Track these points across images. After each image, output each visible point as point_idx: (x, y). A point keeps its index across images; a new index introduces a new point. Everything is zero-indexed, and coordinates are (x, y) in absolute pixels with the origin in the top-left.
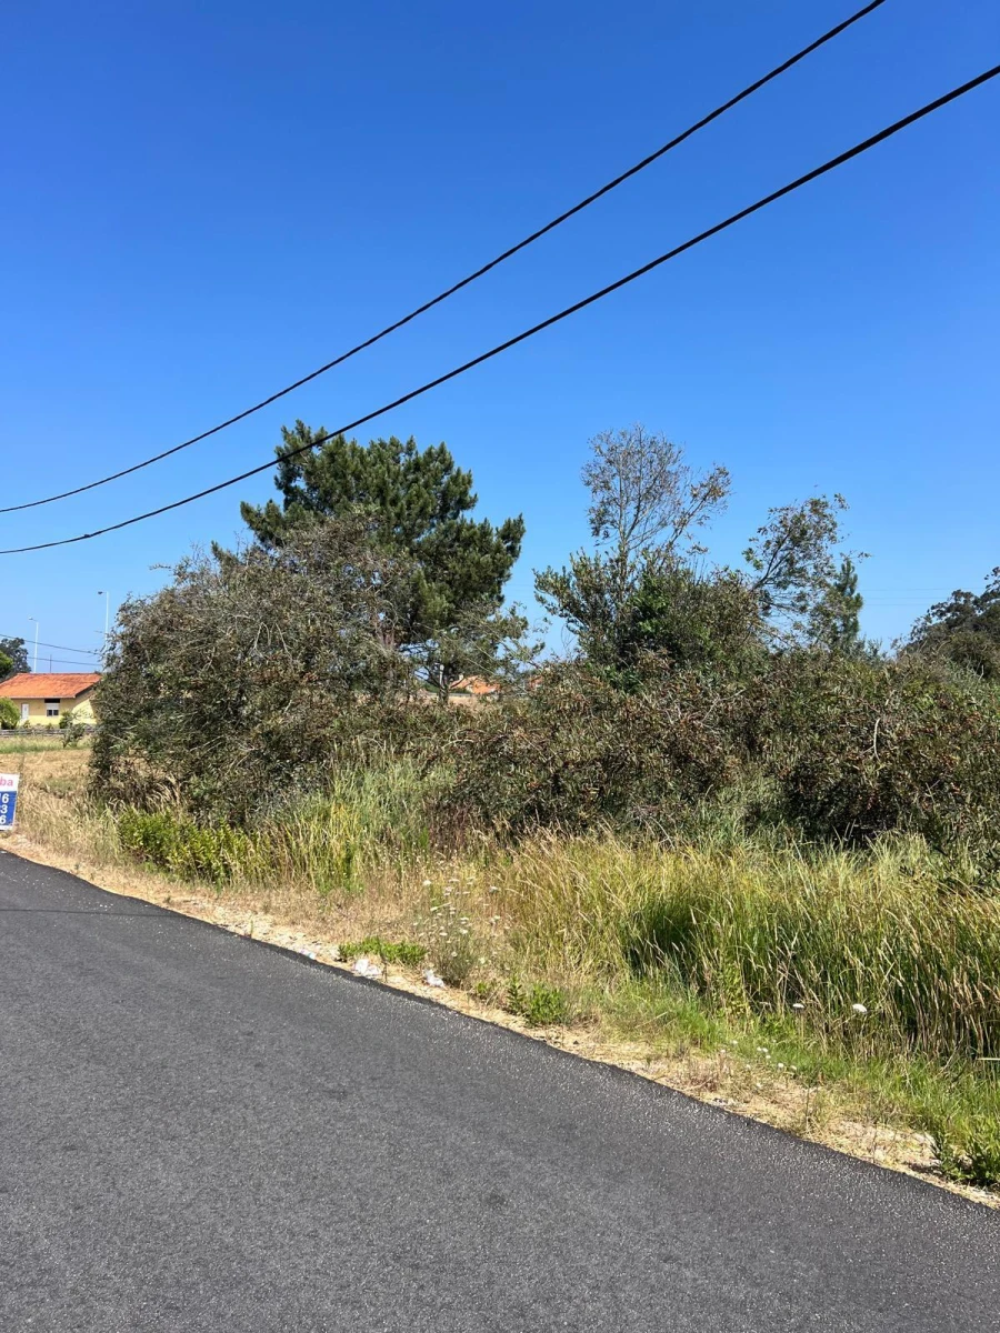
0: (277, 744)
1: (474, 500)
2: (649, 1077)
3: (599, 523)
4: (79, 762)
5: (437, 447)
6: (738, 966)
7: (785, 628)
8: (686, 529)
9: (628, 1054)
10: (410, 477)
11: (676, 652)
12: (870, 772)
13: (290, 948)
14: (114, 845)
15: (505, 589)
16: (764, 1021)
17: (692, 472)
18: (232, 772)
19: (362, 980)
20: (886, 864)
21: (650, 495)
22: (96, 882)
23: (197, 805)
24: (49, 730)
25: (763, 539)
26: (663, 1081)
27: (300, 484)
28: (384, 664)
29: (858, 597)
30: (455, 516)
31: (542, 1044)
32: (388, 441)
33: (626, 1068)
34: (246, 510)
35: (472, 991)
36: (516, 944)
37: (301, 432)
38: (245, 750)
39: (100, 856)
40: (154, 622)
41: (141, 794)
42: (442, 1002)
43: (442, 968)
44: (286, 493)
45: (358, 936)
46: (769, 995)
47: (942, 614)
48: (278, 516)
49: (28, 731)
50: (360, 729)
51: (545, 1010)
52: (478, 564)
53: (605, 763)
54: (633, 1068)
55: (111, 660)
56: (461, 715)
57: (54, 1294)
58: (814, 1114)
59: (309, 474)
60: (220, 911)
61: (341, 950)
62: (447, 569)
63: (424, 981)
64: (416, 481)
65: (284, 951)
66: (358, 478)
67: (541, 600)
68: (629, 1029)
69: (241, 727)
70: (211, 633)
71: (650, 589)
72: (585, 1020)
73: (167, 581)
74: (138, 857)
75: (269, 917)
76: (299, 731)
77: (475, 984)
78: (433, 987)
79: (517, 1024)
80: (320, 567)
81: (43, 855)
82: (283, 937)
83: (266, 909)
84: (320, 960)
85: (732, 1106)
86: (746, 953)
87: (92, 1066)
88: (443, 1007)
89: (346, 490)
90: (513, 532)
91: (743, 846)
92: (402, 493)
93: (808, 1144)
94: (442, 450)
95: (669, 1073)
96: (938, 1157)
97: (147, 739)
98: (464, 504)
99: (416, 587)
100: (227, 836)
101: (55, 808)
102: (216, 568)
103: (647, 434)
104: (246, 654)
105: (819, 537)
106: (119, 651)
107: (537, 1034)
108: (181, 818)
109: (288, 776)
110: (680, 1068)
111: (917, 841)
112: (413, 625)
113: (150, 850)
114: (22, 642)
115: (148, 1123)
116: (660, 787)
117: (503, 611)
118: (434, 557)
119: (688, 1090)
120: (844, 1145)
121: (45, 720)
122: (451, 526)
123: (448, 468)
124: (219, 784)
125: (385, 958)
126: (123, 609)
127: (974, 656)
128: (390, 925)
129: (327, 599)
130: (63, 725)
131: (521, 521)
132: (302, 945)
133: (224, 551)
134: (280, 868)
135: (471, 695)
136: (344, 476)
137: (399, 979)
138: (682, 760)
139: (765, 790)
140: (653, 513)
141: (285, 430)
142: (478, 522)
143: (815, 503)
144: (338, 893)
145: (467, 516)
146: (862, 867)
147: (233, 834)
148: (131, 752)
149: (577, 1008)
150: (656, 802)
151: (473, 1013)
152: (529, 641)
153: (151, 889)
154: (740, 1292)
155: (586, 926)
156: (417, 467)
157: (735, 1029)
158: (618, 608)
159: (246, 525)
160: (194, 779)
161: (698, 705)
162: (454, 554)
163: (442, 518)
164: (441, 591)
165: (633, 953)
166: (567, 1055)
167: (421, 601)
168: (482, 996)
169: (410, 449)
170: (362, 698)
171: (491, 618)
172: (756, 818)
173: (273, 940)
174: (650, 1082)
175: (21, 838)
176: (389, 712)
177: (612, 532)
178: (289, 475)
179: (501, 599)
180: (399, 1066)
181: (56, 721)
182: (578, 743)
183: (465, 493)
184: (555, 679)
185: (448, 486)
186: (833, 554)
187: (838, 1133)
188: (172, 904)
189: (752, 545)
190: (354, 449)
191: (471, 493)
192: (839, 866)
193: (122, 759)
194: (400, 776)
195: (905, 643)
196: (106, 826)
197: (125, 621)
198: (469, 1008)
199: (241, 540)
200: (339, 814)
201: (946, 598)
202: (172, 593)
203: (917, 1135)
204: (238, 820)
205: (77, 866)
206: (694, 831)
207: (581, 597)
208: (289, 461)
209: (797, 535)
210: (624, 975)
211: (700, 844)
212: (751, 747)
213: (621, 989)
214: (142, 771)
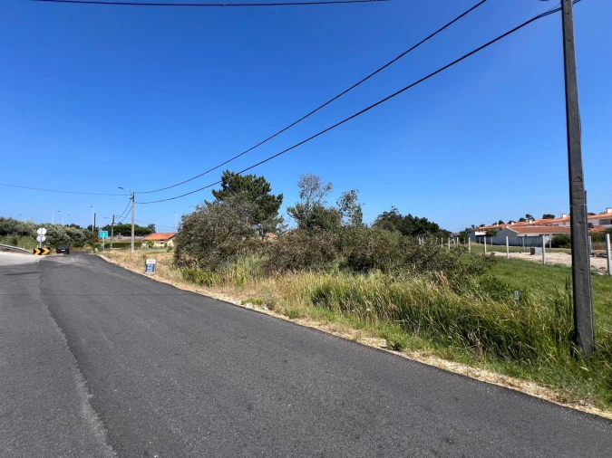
0: (223, 250)
1: (271, 190)
3: (302, 195)
4: (171, 256)
5: (262, 177)
7: (346, 220)
8: (323, 197)
9: (314, 324)
10: (255, 184)
11: (322, 227)
12: (368, 255)
13: (229, 302)
14: (181, 277)
15: (279, 211)
16: (345, 315)
17: (323, 184)
18: (211, 257)
19: (248, 309)
20: (372, 276)
21: (314, 189)
22: (177, 287)
23: (203, 266)
24: (162, 248)
25: (340, 200)
26: (323, 330)
27: (227, 185)
28: (249, 230)
29: (362, 213)
30: (266, 193)
31: (294, 323)
32: (249, 176)
33: (314, 328)
34: (214, 192)
35: (275, 311)
36: (285, 298)
37: (228, 173)
38: (215, 252)
39: (177, 280)
40: (191, 220)
43: (268, 306)
44: (224, 188)
45: (246, 299)
46: (346, 309)
47: (381, 217)
48: (222, 193)
49: (156, 248)
50: (244, 247)
51: (294, 315)
52: (272, 205)
53: (306, 254)
54: (316, 328)
55: (179, 230)
56: (268, 243)
57: (175, 392)
58: (359, 336)
59: (230, 183)
60: (210, 293)
61: (242, 302)
62: (264, 206)
63: (263, 309)
66: (242, 184)
67: (288, 214)
68: (314, 318)
69: (214, 246)
70: (206, 223)
71: (315, 210)
72: (303, 317)
73: (194, 210)
74: (188, 279)
75: (223, 294)
76: (229, 247)
77: (276, 309)
78: (266, 310)
79: (287, 318)
80: (233, 206)
81: (162, 280)
82: (226, 299)
83: (222, 292)
84: (237, 305)
85: (340, 335)
88: (269, 315)
89: (239, 187)
90: (280, 197)
91: (339, 273)
92: (253, 188)
93: (358, 343)
95: (325, 328)
96: (387, 345)
97: (189, 250)
98: (268, 190)
99: (257, 211)
100: (211, 274)
101: (164, 268)
102: (206, 206)
103: (313, 174)
105: (353, 199)
106: (181, 228)
107: (292, 320)
108: (199, 269)
109: (226, 259)
110: (327, 327)
111: (379, 271)
112: (256, 220)
113: (190, 278)
114: (154, 225)
116: (319, 260)
117: (278, 217)
118: (261, 203)
119: (329, 332)
120: (366, 343)
121: (160, 245)
122: (265, 196)
123: (265, 182)
124: (208, 261)
125: (253, 303)
126: (182, 217)
127: (388, 227)
128: (254, 295)
129: (235, 214)
130: (165, 246)
131: (282, 195)
132: (231, 301)
133: (208, 202)
134: (225, 282)
135: (271, 237)
136: (239, 184)
137: (257, 308)
138: (324, 253)
139: (343, 259)
140: (315, 193)
141: (224, 173)
142: (272, 195)
143: (352, 191)
144: (240, 288)
145: (269, 193)
146: (366, 277)
148: (185, 253)
149: (301, 314)
150: (318, 263)
151: (276, 316)
152: (284, 224)
153: (192, 288)
154: (345, 379)
156: (257, 181)
157: (339, 317)
158: (307, 216)
159: (214, 195)
160: (202, 260)
161: (328, 240)
162: (266, 203)
163: (263, 194)
164: (263, 212)
165: (313, 300)
166: (300, 325)
167: (258, 214)
168: (278, 312)
169: (255, 177)
170: (244, 239)
171: (275, 218)
172: (342, 267)
173: (224, 300)
174: (320, 331)
175: (156, 276)
176: (251, 242)
177: (305, 198)
178: (225, 183)
179: (278, 214)
180: (259, 330)
182: (299, 251)
183: (268, 188)
184: (292, 233)
185: (264, 186)
186: (356, 203)
187: (364, 340)
188: (198, 292)
189: (338, 201)
190: (241, 178)
191: (270, 188)
192: (361, 278)
193: (182, 255)
194: (255, 259)
195: (373, 224)
196: (178, 273)
197: (183, 220)
199: (212, 199)
200: (239, 268)
201: (382, 213)
202: (195, 213)
203: (382, 340)
204: (213, 270)
205: (172, 283)
206: (328, 270)
207: (298, 213)
208: (224, 180)
209: (348, 199)
210: (312, 305)
211: (329, 273)
212: (340, 249)
213: (311, 309)
214: (188, 258)
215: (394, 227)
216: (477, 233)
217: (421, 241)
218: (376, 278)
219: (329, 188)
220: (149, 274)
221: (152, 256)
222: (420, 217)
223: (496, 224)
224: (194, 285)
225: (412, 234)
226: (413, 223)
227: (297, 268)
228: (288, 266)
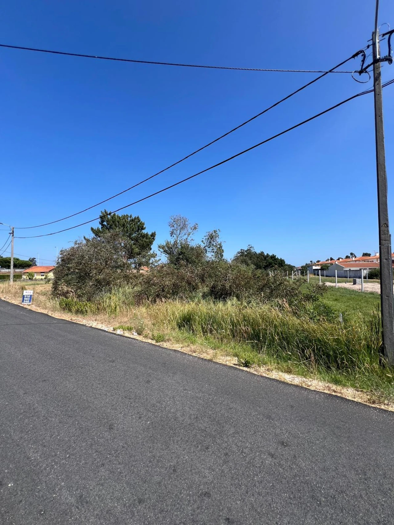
0: (99, 282)
1: (145, 228)
2: (182, 351)
3: (172, 234)
4: (49, 287)
5: (137, 216)
6: (200, 326)
7: (210, 256)
8: (190, 236)
9: (177, 347)
10: (131, 223)
11: (188, 261)
12: (227, 286)
13: (101, 329)
14: (58, 306)
15: (152, 247)
16: (205, 337)
17: (190, 224)
18: (88, 289)
19: (118, 335)
20: (229, 303)
21: (182, 228)
22: (53, 316)
23: (79, 296)
24: (42, 279)
25: (205, 238)
26: (185, 352)
27: (105, 223)
28: (124, 264)
29: (223, 250)
30: (141, 231)
31: (159, 346)
32: (126, 215)
33: (177, 350)
34: (92, 229)
35: (144, 336)
36: (154, 324)
37: (105, 212)
38: (91, 284)
39: (54, 309)
40: (69, 254)
41: (65, 294)
42: (137, 339)
43: (137, 331)
44: (102, 225)
45: (118, 325)
46: (207, 332)
47: (239, 254)
48: (99, 231)
49: (36, 280)
50: (118, 279)
51: (160, 339)
52: (145, 242)
53: (174, 285)
54: (179, 350)
55: (58, 263)
56: (142, 275)
58: (215, 356)
59: (107, 221)
60: (84, 321)
61: (113, 328)
62: (139, 242)
63: (133, 334)
64: (132, 223)
65: (100, 330)
66: (118, 223)
67: (159, 250)
68: (178, 341)
69: (90, 278)
70: (83, 257)
71: (182, 247)
72: (169, 340)
73: (73, 245)
74: (64, 309)
75: (96, 322)
76: (104, 279)
77: (144, 334)
78: (135, 336)
79: (154, 342)
80: (109, 242)
81: (39, 310)
82: (100, 326)
83: (96, 320)
84: (108, 331)
85: (199, 356)
86: (202, 323)
87: (50, 360)
88: (137, 340)
89: (115, 225)
90: (153, 235)
91: (203, 302)
92: (128, 226)
93: (214, 362)
94: (138, 217)
95: (186, 350)
96: (238, 362)
97: (67, 281)
98: (143, 229)
99: (131, 246)
100: (86, 303)
101: (42, 298)
102: (84, 242)
103: (182, 216)
104: (91, 262)
105: (216, 238)
106: (60, 260)
107: (158, 344)
108: (75, 299)
109: (101, 289)
110: (189, 349)
111: (235, 298)
112: (131, 255)
113: (67, 307)
114: (35, 259)
115: (65, 373)
116: (185, 290)
117: (151, 252)
118: (136, 240)
119: (190, 353)
120: (220, 361)
121: (41, 277)
122: (139, 233)
123: (140, 221)
124: (85, 292)
125: (124, 330)
126: (61, 251)
127: (245, 262)
128: (125, 322)
129: (111, 249)
130: (45, 278)
131: (155, 232)
132: (104, 328)
133: (87, 238)
134: (99, 310)
135: (145, 270)
136: (115, 222)
137: (127, 334)
138: (189, 284)
139: (206, 289)
140: (183, 232)
141: (102, 212)
142: (146, 233)
143: (215, 231)
144: (113, 316)
145: (143, 231)
146: (224, 305)
147: (88, 303)
148: (63, 284)
149: (167, 338)
150: (184, 293)
151: (144, 341)
152: (157, 258)
153: (67, 317)
154: (200, 395)
155: (169, 320)
156: (132, 220)
157: (200, 339)
158: (175, 251)
159: (92, 232)
160: (79, 291)
161: (192, 272)
162: (140, 239)
163: (138, 232)
164: (137, 247)
165: (179, 325)
166: (164, 348)
167: (132, 249)
168: (146, 337)
169: (131, 217)
170: (119, 271)
171: (149, 253)
172: (204, 296)
173: (97, 327)
174: (182, 352)
175: (33, 306)
176: (125, 275)
177: (174, 236)
178: (103, 221)
179: (151, 249)
180: (127, 354)
181: (43, 277)
182: (168, 282)
183: (143, 226)
184: (162, 267)
185: (139, 225)
186: (219, 240)
187: (220, 359)
188: (72, 320)
189: (203, 240)
190: (118, 216)
191: (144, 226)
192: (220, 305)
193: (60, 286)
194: (128, 289)
195: (233, 259)
196: (56, 302)
197: (61, 254)
198: (143, 340)
199: (91, 235)
200: (113, 298)
201: (240, 251)
202: (73, 248)
203: (235, 358)
204: (89, 300)
205: (48, 312)
206: (192, 299)
207: (168, 249)
208: (102, 218)
209: (212, 237)
210: (177, 330)
211: (193, 301)
212: (203, 281)
213: (176, 333)
214: (65, 289)
215: (249, 262)
216: (314, 268)
217: (271, 274)
218: (233, 305)
219: (195, 228)
220: (26, 305)
221: (31, 287)
222: (271, 254)
223: (328, 260)
224: (70, 314)
225: (264, 268)
226: (265, 259)
227: (165, 297)
228: (158, 296)
